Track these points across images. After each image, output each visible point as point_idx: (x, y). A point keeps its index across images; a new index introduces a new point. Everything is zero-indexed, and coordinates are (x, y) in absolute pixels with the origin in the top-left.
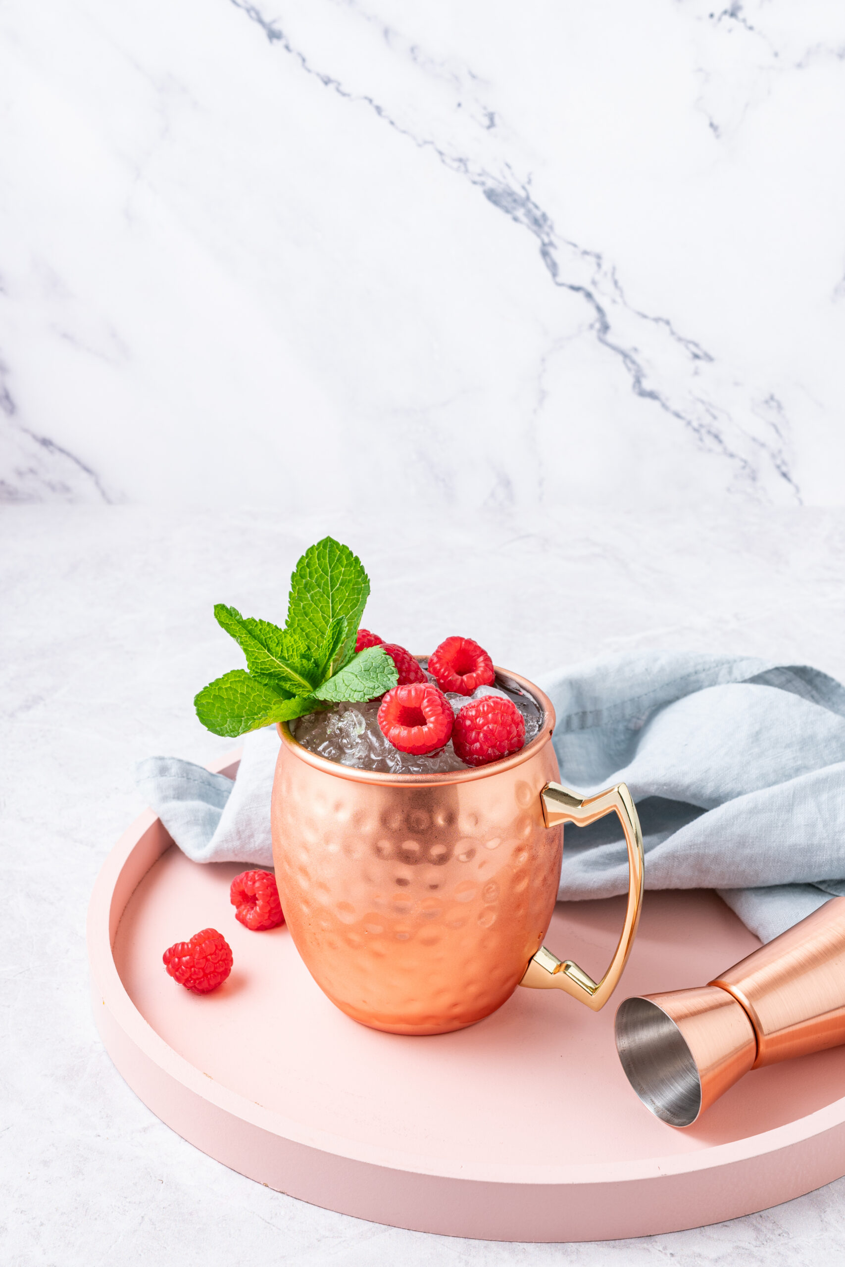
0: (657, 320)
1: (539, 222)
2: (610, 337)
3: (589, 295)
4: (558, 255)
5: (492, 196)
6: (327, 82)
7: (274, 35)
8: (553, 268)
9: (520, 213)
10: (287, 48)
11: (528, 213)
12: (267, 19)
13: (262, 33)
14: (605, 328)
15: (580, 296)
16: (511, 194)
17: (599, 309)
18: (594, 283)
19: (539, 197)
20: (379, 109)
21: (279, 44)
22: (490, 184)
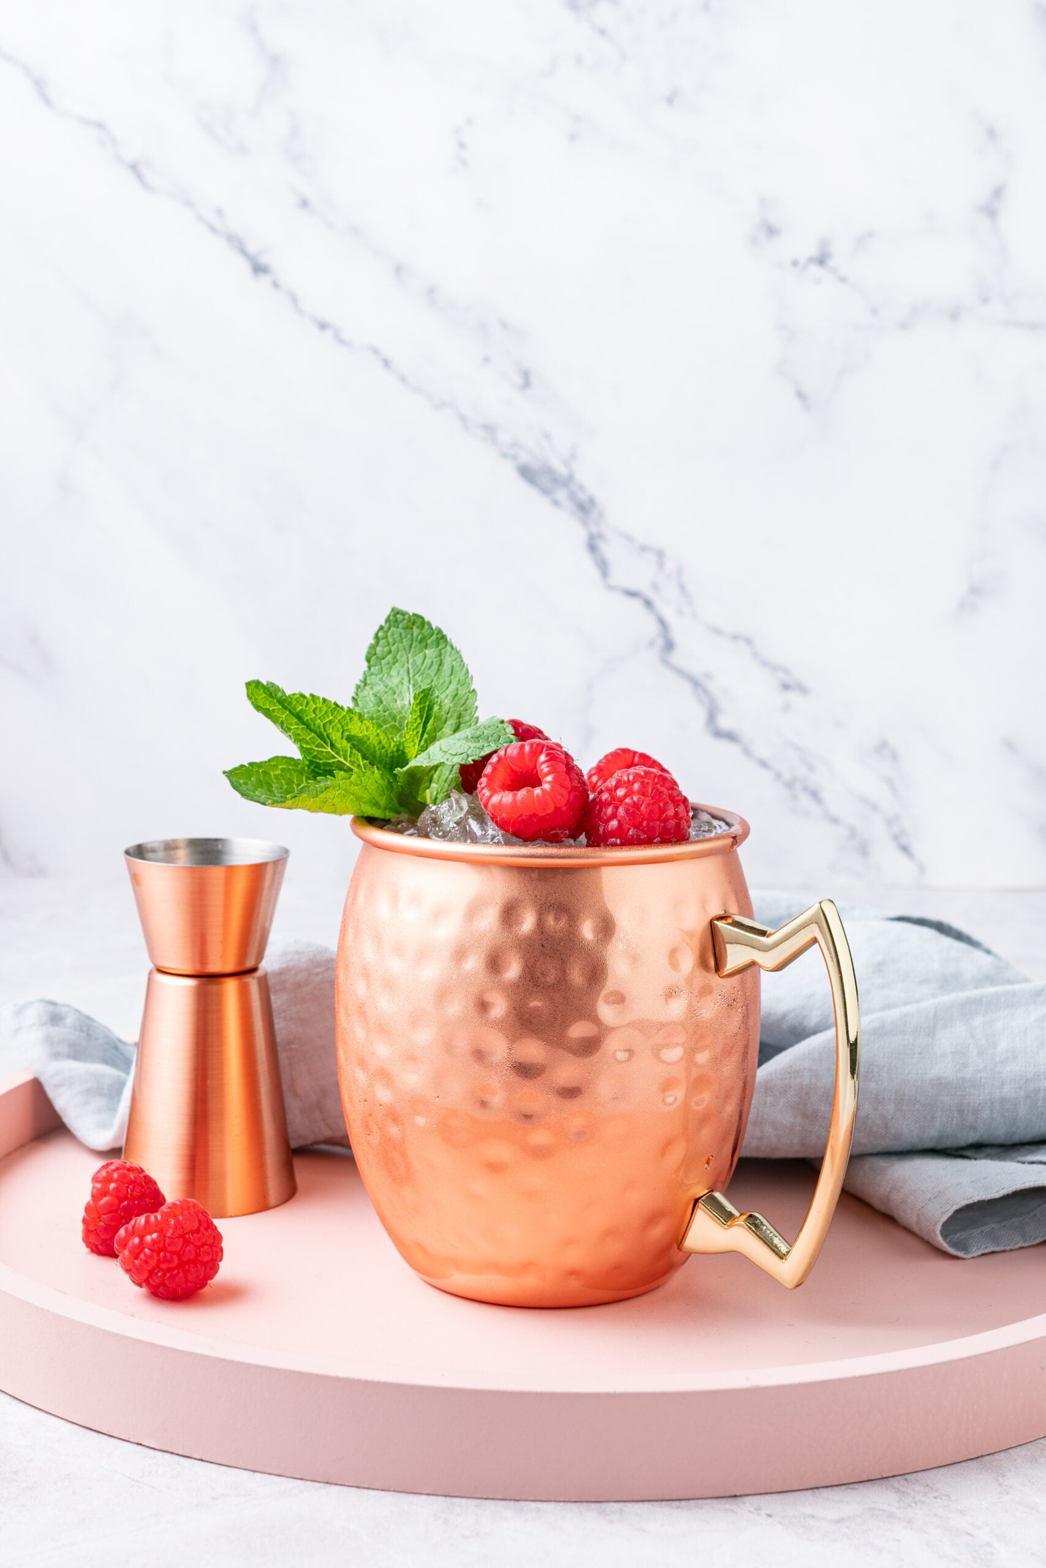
0: (736, 637)
1: (585, 508)
2: (676, 658)
3: (648, 603)
4: (612, 550)
5: (527, 473)
6: (323, 326)
7: (259, 269)
8: (603, 567)
9: (562, 495)
10: (276, 285)
11: (572, 496)
12: (252, 248)
13: (243, 267)
14: (669, 646)
15: (636, 605)
16: (550, 471)
17: (662, 622)
18: (655, 587)
19: (586, 476)
20: (386, 363)
21: (265, 281)
22: (524, 458)
